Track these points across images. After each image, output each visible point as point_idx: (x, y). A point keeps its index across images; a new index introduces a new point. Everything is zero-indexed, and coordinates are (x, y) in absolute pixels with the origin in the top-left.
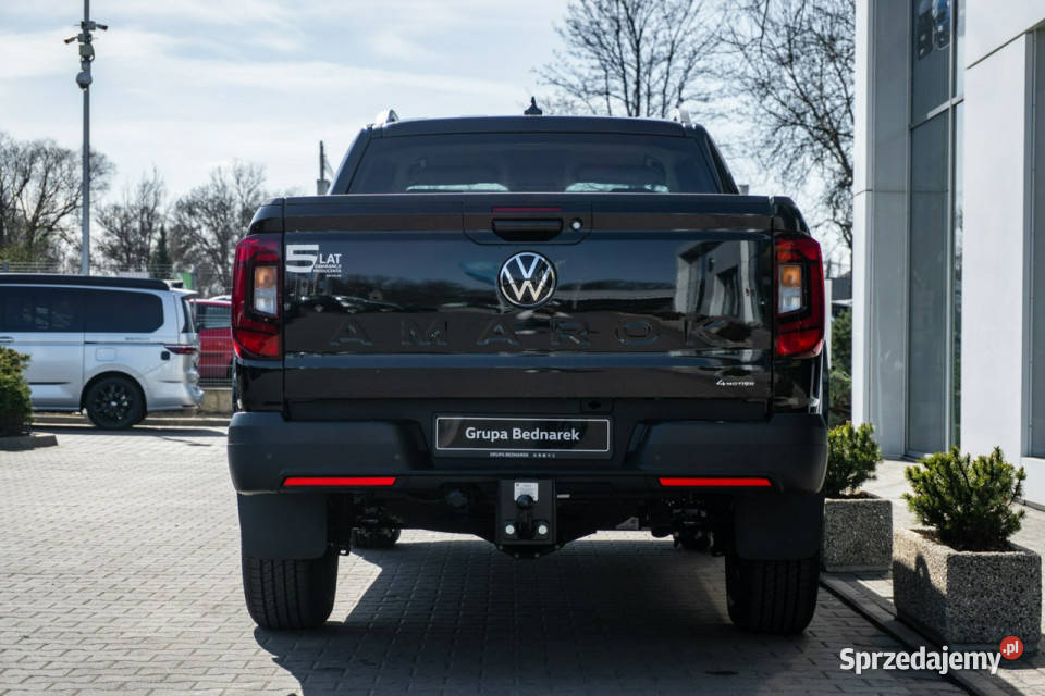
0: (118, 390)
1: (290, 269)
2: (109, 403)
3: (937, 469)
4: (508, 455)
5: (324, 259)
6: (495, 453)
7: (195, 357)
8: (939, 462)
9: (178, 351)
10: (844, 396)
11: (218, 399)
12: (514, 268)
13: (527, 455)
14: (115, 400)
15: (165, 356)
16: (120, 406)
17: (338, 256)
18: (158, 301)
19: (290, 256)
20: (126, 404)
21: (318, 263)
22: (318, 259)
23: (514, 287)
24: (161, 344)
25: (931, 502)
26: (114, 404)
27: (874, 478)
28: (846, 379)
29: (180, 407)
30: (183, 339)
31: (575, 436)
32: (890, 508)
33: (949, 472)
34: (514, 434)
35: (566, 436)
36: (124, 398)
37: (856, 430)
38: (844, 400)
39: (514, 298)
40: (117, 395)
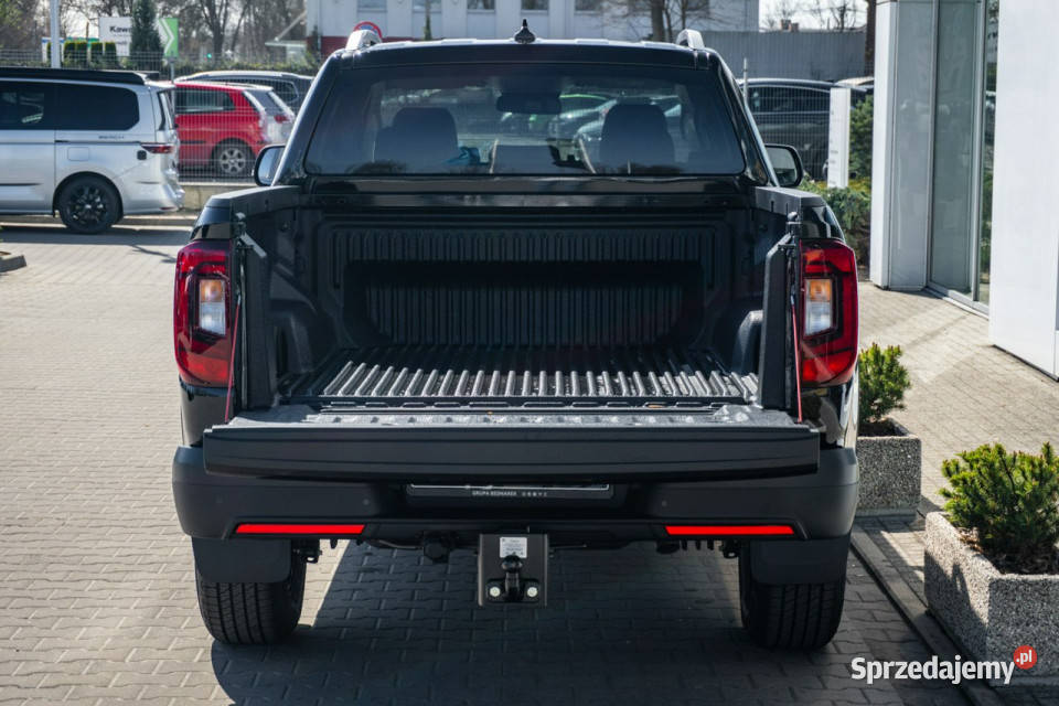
0: (92, 191)
2: (83, 205)
3: (979, 469)
7: (173, 157)
8: (981, 462)
9: (155, 149)
10: (863, 216)
11: (200, 195)
13: (515, 494)
14: (89, 202)
15: (141, 156)
16: (95, 208)
18: (134, 96)
20: (101, 206)
24: (138, 142)
25: (971, 506)
26: (89, 207)
27: (901, 407)
28: (865, 199)
29: (159, 210)
30: (161, 138)
32: (919, 447)
33: (992, 475)
36: (98, 200)
37: (882, 353)
38: (862, 221)
40: (91, 197)
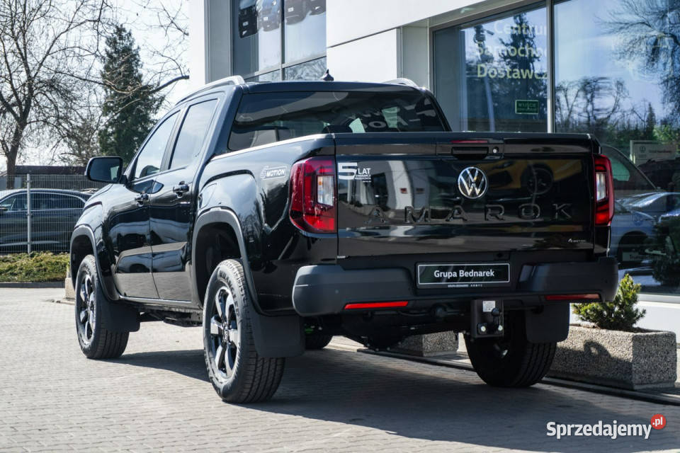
1: (340, 177)
4: (457, 286)
5: (361, 171)
6: (451, 285)
12: (465, 175)
13: (467, 286)
17: (369, 169)
19: (340, 170)
21: (357, 173)
22: (357, 172)
23: (467, 187)
31: (492, 274)
34: (460, 273)
35: (488, 274)
39: (467, 193)
